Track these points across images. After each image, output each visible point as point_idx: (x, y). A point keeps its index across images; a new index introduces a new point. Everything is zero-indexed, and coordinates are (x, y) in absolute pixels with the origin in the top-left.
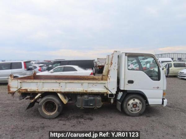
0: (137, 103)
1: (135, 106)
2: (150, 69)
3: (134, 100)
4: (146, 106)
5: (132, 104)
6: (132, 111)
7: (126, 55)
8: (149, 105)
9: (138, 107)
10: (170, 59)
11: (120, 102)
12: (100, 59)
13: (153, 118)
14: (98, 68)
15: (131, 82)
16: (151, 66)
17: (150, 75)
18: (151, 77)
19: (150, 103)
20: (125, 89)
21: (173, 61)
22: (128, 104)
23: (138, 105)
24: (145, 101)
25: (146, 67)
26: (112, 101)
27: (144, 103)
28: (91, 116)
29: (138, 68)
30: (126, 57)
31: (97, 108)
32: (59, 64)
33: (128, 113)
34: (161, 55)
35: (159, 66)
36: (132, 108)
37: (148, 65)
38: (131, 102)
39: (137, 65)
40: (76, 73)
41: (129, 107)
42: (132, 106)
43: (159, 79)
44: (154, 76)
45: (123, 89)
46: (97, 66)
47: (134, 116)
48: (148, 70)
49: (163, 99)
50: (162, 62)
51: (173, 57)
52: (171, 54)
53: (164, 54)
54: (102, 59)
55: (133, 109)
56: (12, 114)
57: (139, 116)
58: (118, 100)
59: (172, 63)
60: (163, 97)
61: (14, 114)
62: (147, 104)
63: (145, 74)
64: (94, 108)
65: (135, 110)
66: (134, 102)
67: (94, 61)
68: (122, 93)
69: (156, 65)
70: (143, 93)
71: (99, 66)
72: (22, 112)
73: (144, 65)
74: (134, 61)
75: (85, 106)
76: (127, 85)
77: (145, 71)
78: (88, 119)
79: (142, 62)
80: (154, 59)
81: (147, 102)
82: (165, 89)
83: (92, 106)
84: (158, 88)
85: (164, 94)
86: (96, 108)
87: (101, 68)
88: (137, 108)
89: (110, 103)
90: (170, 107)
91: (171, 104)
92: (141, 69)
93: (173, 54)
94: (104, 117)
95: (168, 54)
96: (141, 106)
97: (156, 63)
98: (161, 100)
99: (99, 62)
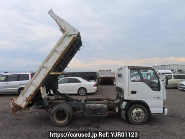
0: (140, 112)
1: (138, 115)
2: (151, 80)
3: (137, 109)
4: (149, 115)
5: (136, 113)
6: (136, 120)
7: (129, 68)
8: (151, 114)
9: (142, 116)
10: (170, 71)
11: (124, 111)
12: (102, 71)
13: (155, 126)
14: (100, 80)
15: (134, 92)
16: (151, 77)
17: (151, 86)
18: (152, 88)
19: (152, 112)
20: (129, 99)
21: (173, 73)
22: (132, 113)
23: (141, 114)
24: (148, 110)
25: (147, 79)
26: (117, 110)
27: (147, 112)
28: (98, 125)
29: (140, 80)
30: (129, 70)
31: (104, 116)
32: (63, 76)
33: (132, 122)
34: (162, 67)
35: (159, 78)
36: (135, 117)
37: (149, 77)
38: (135, 111)
39: (138, 77)
40: (80, 84)
41: (133, 116)
42: (135, 115)
43: (159, 90)
44: (155, 88)
45: (127, 99)
46: (99, 77)
47: (138, 125)
48: (150, 81)
49: (164, 108)
50: (163, 74)
51: (173, 68)
52: (171, 66)
53: (165, 65)
54: (103, 70)
55: (137, 118)
56: (25, 122)
57: (142, 125)
58: (123, 109)
59: (172, 74)
60: (164, 106)
61: (26, 123)
62: (149, 113)
63: (147, 85)
64: (101, 116)
65: (139, 118)
66: (137, 111)
67: (97, 73)
68: (126, 102)
69: (156, 77)
70: (145, 103)
71: (101, 78)
72: (33, 121)
73: (145, 76)
74: (134, 73)
75: (92, 115)
76: (131, 95)
77: (146, 83)
78: (96, 127)
79: (143, 73)
80: (154, 72)
81: (149, 111)
82: (165, 98)
83: (99, 114)
84: (159, 98)
85: (164, 103)
86: (102, 117)
87: (103, 79)
88: (140, 117)
89: (115, 113)
90: (171, 116)
91: (172, 114)
92: (142, 80)
93: (173, 66)
94: (110, 125)
95: (168, 66)
96: (144, 115)
97: (156, 75)
98: (162, 109)
99: (101, 74)
